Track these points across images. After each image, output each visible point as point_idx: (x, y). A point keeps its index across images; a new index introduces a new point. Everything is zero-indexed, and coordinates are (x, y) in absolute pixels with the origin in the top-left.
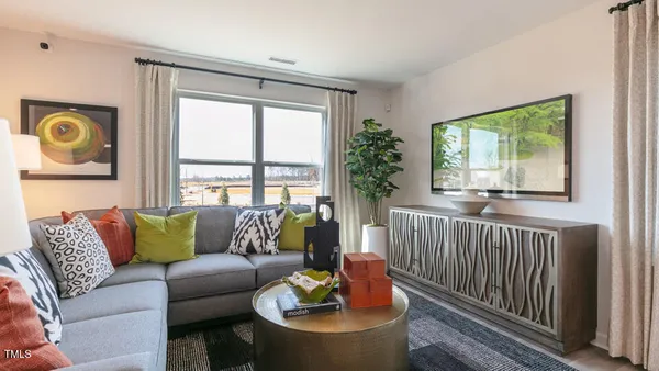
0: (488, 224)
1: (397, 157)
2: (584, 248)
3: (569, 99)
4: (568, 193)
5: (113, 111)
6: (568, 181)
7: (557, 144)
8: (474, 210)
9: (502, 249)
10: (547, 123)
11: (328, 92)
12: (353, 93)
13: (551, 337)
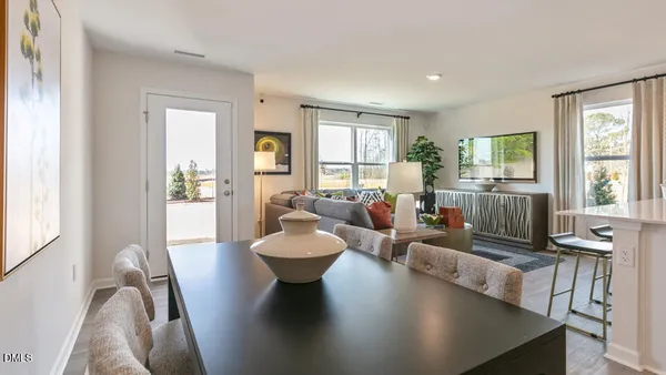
0: (497, 195)
1: (439, 159)
2: (542, 203)
3: (535, 134)
4: (535, 179)
5: (289, 135)
6: (535, 172)
7: (530, 155)
8: (488, 188)
9: (505, 207)
10: (525, 144)
11: (395, 119)
12: (408, 118)
13: (528, 244)
